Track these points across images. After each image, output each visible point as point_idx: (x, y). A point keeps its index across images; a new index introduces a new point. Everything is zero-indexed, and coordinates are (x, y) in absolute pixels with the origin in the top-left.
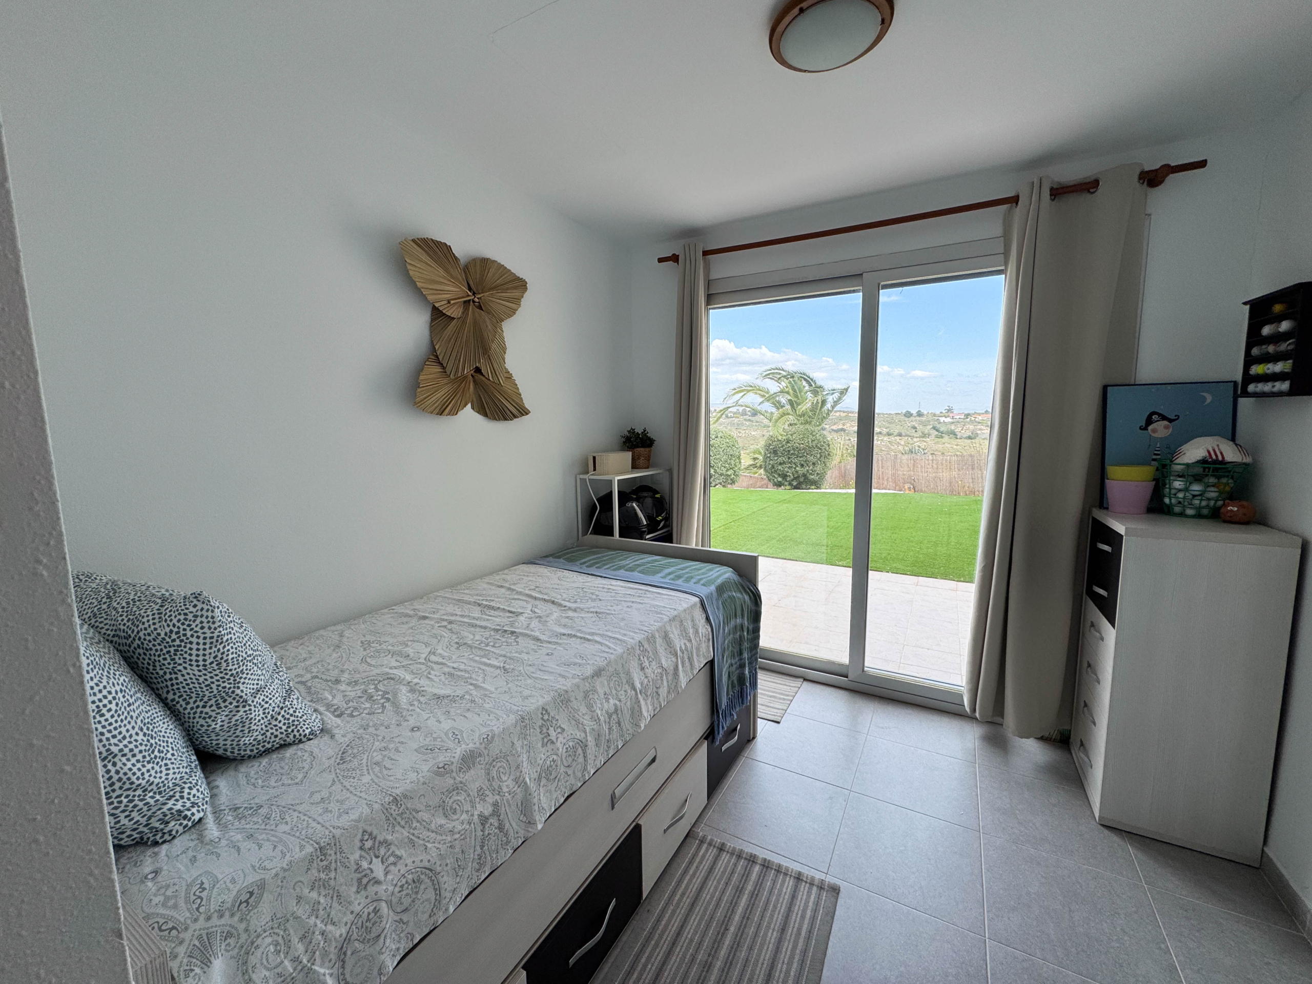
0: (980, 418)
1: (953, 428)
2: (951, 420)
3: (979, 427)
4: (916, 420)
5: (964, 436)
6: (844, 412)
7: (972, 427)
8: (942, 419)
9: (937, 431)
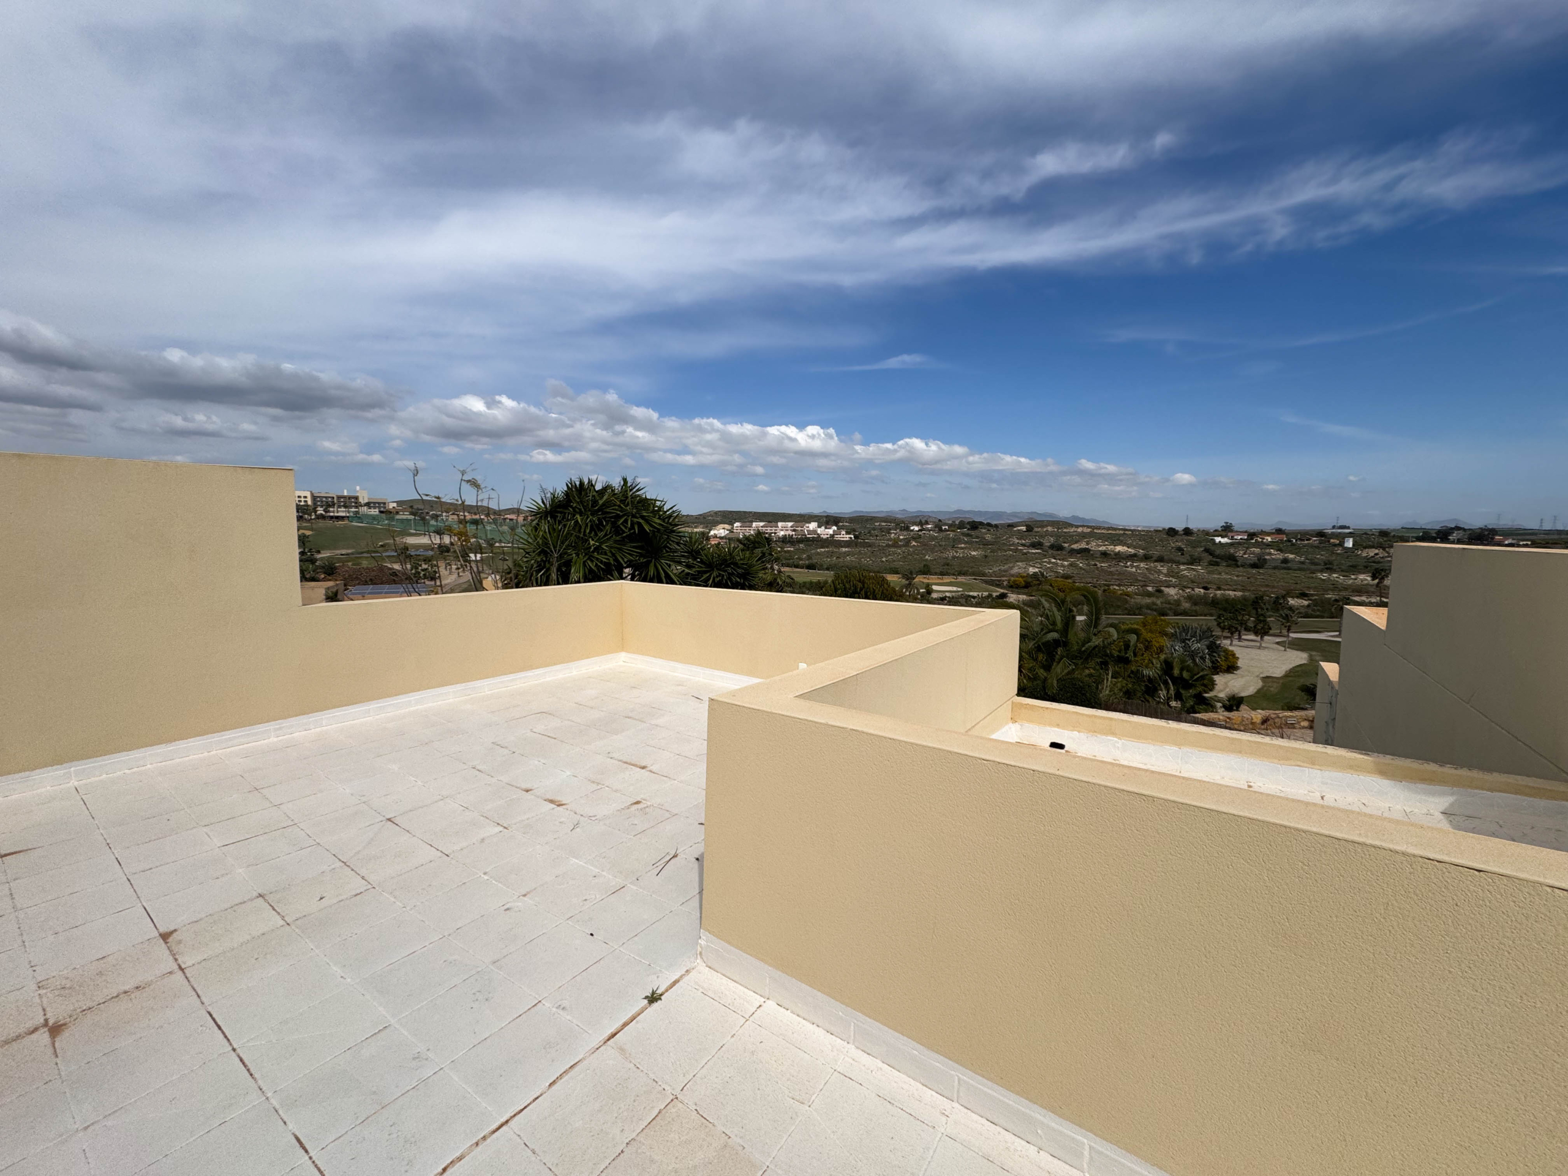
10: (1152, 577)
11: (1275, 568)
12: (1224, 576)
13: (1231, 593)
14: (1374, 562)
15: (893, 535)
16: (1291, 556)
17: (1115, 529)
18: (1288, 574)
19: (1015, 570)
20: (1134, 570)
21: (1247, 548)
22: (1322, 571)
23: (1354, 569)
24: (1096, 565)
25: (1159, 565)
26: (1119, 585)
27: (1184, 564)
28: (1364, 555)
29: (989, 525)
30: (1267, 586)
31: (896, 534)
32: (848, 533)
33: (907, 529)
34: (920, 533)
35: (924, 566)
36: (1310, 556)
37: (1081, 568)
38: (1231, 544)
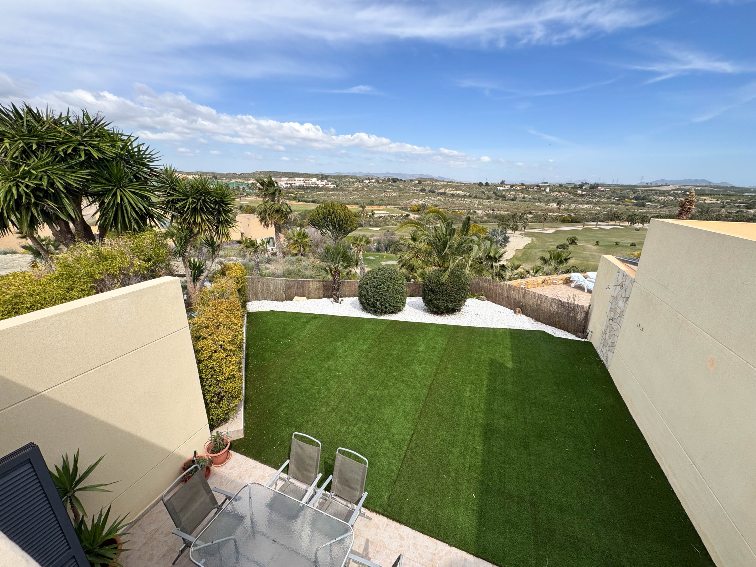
0: (518, 188)
1: (504, 193)
2: (503, 189)
3: (517, 193)
4: (485, 188)
5: (510, 198)
6: (446, 182)
7: (514, 193)
8: (499, 188)
9: (496, 195)
10: (472, 205)
11: (520, 201)
12: (501, 205)
13: (503, 212)
14: (556, 198)
15: (355, 185)
16: (526, 196)
17: (457, 183)
18: (525, 203)
19: (413, 203)
20: (465, 202)
21: (510, 192)
22: (537, 202)
23: (549, 201)
24: (449, 200)
25: (475, 200)
26: (458, 209)
27: (485, 199)
28: (553, 195)
29: (401, 180)
30: (517, 209)
31: (357, 184)
32: (333, 184)
33: (362, 182)
34: (369, 184)
35: (371, 201)
36: (533, 196)
37: (442, 201)
38: (504, 190)
